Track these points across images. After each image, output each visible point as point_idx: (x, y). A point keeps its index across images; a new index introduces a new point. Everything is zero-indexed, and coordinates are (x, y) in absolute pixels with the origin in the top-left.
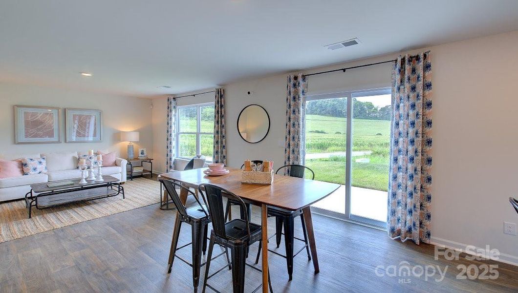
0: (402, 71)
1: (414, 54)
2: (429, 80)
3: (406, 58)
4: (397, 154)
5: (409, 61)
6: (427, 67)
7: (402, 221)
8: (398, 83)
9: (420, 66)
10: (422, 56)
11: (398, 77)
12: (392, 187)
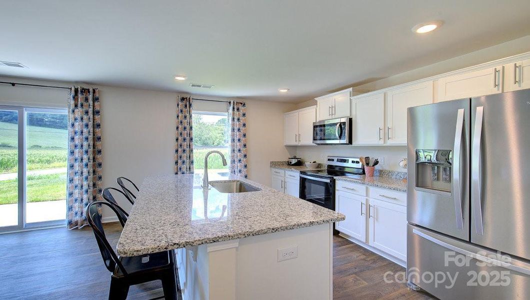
0: (75, 98)
1: (86, 87)
2: (97, 108)
3: (79, 89)
4: (73, 162)
5: (82, 92)
6: (95, 99)
7: (79, 213)
8: (72, 106)
9: (90, 97)
10: (91, 90)
11: (72, 102)
12: (69, 188)
